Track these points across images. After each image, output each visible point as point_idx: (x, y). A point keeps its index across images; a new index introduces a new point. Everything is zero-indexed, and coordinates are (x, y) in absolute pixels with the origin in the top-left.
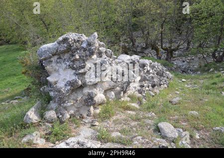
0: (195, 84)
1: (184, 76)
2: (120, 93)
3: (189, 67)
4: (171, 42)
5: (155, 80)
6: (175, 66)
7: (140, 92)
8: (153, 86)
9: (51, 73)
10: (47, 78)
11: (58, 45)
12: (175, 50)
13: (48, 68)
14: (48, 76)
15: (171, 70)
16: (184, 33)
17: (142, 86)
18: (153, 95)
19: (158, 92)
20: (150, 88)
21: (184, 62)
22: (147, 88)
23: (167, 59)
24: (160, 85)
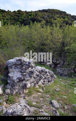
0: (65, 82)
1: (61, 78)
2: (35, 84)
3: (63, 73)
4: (57, 60)
5: (50, 79)
6: (57, 72)
7: (43, 84)
8: (49, 82)
9: (10, 72)
10: (9, 74)
11: (16, 61)
12: (58, 64)
13: (10, 70)
14: (9, 73)
15: (55, 74)
16: (63, 58)
17: (44, 81)
18: (48, 86)
19: (50, 84)
20: (47, 82)
21: (61, 70)
22: (46, 82)
23: (54, 68)
24: (51, 81)
